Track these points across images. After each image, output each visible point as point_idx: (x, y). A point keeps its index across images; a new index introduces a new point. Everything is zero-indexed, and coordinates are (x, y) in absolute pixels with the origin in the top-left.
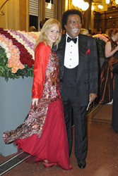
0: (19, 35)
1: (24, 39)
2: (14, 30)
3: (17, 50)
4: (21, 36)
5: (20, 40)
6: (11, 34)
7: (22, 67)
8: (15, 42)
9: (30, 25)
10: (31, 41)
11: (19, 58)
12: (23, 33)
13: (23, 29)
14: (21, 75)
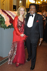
0: (9, 12)
1: (11, 14)
2: (7, 10)
3: (8, 18)
4: (10, 13)
5: (10, 15)
6: (6, 12)
7: (10, 24)
8: (8, 15)
9: (14, 9)
10: (14, 15)
11: (9, 21)
12: (11, 12)
13: (11, 10)
14: (10, 27)
